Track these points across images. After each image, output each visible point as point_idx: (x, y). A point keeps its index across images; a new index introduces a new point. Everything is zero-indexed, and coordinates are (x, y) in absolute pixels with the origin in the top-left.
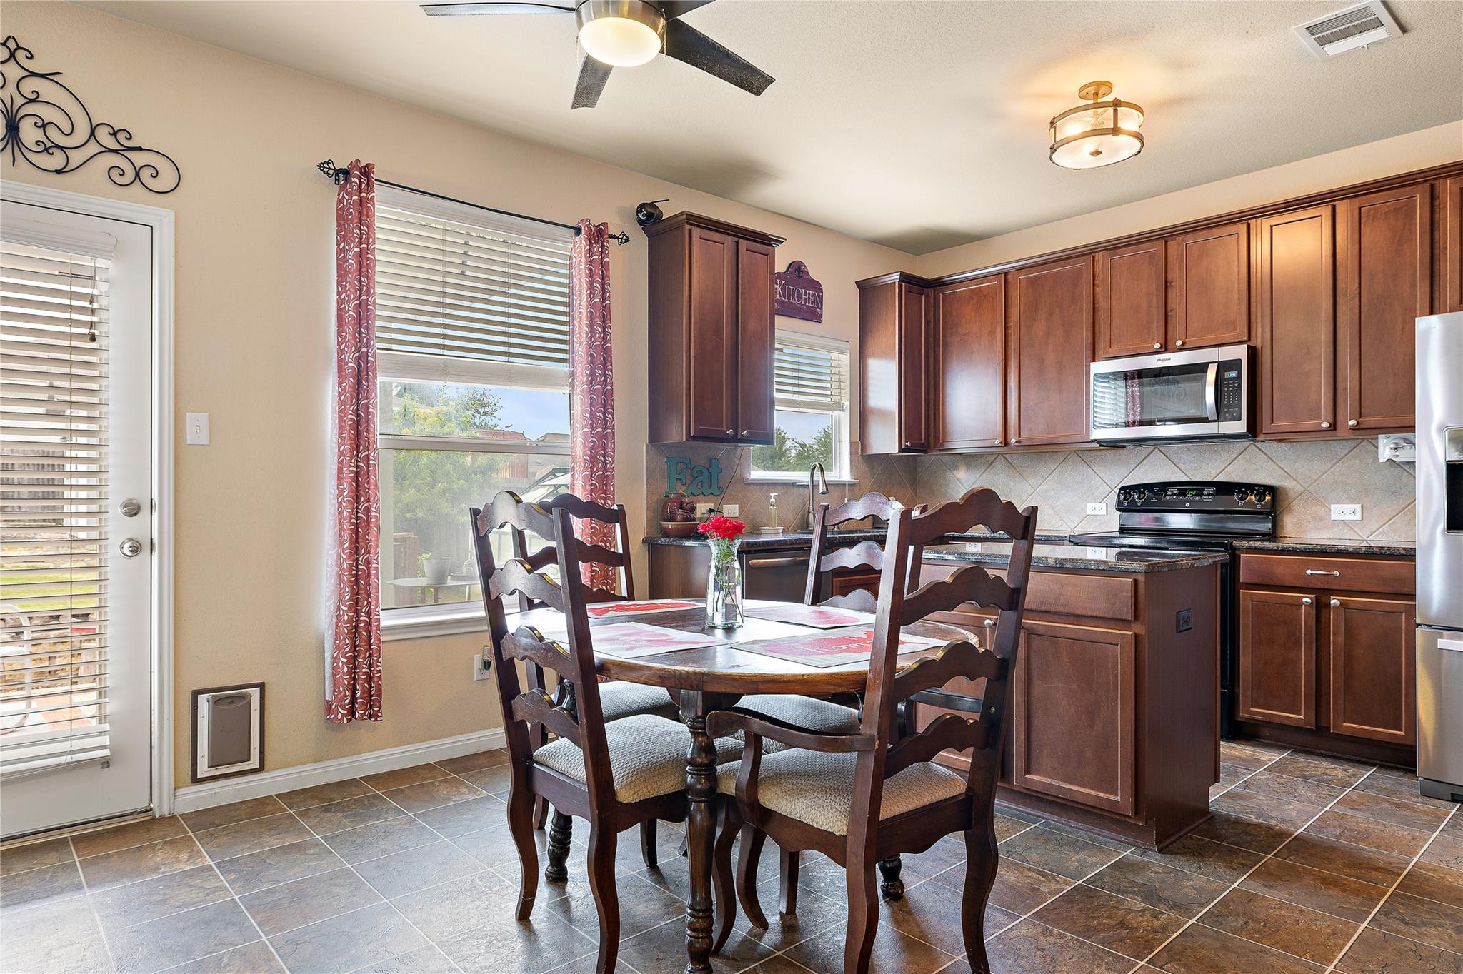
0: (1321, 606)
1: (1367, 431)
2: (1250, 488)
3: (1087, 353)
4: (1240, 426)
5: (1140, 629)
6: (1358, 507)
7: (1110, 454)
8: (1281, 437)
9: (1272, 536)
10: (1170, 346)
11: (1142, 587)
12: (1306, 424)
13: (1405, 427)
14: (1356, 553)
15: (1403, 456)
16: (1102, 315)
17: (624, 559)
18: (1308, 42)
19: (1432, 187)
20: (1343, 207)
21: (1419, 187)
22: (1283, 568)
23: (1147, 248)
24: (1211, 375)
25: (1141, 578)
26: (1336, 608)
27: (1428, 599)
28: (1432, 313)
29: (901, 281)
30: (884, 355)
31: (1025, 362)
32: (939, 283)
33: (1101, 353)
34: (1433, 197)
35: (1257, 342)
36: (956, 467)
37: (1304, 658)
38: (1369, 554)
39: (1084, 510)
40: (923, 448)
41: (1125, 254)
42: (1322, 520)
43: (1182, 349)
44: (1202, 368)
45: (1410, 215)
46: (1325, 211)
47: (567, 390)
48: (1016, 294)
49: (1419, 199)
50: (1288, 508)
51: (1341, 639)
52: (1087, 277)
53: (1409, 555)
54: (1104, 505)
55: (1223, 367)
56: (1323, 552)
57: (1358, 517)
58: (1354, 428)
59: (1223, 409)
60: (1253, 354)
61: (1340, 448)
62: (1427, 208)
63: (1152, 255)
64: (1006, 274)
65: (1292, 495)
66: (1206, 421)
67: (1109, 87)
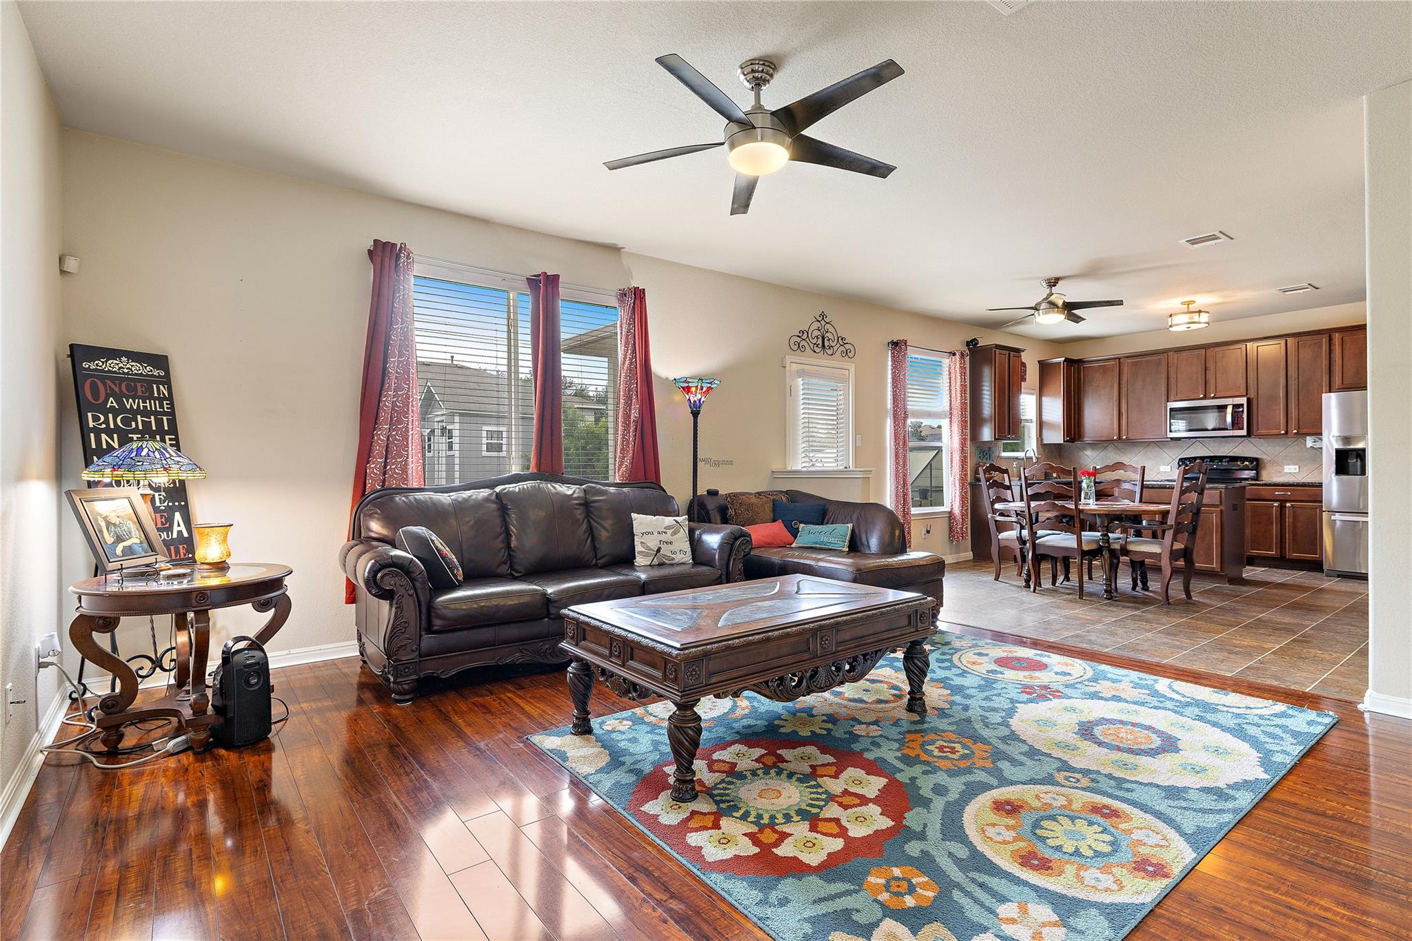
0: (1282, 507)
1: (1301, 435)
2: (1246, 459)
3: (1164, 398)
4: (1244, 432)
5: (1222, 508)
6: (1297, 467)
7: (1173, 443)
8: (1261, 436)
9: (1257, 478)
10: (1207, 396)
11: (1223, 495)
12: (1274, 432)
13: (1318, 434)
14: (1298, 485)
15: (1317, 445)
16: (1173, 380)
17: (1009, 488)
18: (1280, 293)
19: (1330, 336)
20: (1290, 340)
21: (1324, 336)
22: (1265, 492)
23: (1196, 352)
24: (1229, 410)
25: (1223, 490)
26: (1289, 507)
27: (1330, 502)
28: (1330, 392)
29: (1064, 361)
30: (1055, 395)
31: (1131, 401)
32: (1080, 361)
33: (1172, 398)
34: (1330, 339)
35: (1252, 395)
36: (1085, 450)
37: (1275, 529)
38: (1304, 485)
39: (1159, 469)
40: (1072, 440)
41: (1185, 354)
42: (1280, 472)
43: (1213, 398)
44: (1225, 407)
45: (1321, 346)
46: (1283, 342)
47: (948, 420)
48: (1125, 369)
49: (1325, 340)
50: (1264, 467)
51: (1291, 520)
52: (1164, 363)
53: (1320, 485)
54: (1169, 467)
55: (1235, 406)
56: (1283, 485)
57: (1297, 471)
58: (1295, 433)
59: (1236, 424)
60: (1249, 401)
61: (1288, 441)
62: (1328, 344)
63: (1198, 355)
64: (1119, 359)
65: (1266, 462)
66: (1227, 429)
67: (1194, 302)
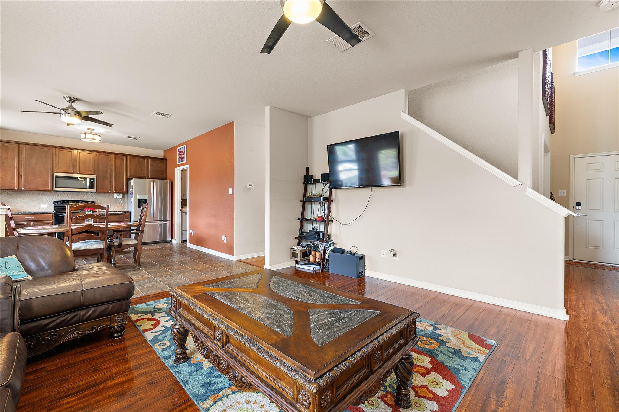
3: (50, 170)
4: (94, 190)
6: (109, 205)
10: (76, 173)
12: (106, 191)
13: (123, 193)
15: (119, 197)
16: (56, 162)
20: (112, 155)
23: (69, 151)
31: (27, 169)
33: (55, 171)
35: (97, 174)
39: (40, 206)
41: (63, 150)
43: (79, 174)
44: (87, 179)
45: (123, 160)
46: (109, 155)
48: (24, 150)
54: (47, 205)
55: (91, 179)
58: (114, 192)
60: (97, 177)
62: (126, 160)
63: (71, 153)
64: (19, 144)
66: (87, 189)
67: (94, 130)
